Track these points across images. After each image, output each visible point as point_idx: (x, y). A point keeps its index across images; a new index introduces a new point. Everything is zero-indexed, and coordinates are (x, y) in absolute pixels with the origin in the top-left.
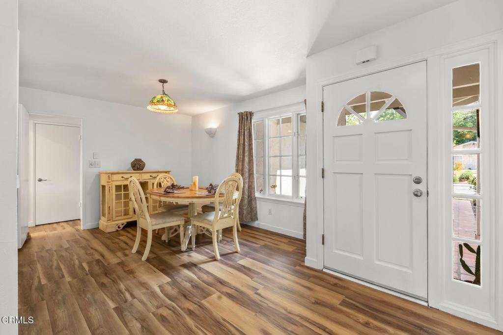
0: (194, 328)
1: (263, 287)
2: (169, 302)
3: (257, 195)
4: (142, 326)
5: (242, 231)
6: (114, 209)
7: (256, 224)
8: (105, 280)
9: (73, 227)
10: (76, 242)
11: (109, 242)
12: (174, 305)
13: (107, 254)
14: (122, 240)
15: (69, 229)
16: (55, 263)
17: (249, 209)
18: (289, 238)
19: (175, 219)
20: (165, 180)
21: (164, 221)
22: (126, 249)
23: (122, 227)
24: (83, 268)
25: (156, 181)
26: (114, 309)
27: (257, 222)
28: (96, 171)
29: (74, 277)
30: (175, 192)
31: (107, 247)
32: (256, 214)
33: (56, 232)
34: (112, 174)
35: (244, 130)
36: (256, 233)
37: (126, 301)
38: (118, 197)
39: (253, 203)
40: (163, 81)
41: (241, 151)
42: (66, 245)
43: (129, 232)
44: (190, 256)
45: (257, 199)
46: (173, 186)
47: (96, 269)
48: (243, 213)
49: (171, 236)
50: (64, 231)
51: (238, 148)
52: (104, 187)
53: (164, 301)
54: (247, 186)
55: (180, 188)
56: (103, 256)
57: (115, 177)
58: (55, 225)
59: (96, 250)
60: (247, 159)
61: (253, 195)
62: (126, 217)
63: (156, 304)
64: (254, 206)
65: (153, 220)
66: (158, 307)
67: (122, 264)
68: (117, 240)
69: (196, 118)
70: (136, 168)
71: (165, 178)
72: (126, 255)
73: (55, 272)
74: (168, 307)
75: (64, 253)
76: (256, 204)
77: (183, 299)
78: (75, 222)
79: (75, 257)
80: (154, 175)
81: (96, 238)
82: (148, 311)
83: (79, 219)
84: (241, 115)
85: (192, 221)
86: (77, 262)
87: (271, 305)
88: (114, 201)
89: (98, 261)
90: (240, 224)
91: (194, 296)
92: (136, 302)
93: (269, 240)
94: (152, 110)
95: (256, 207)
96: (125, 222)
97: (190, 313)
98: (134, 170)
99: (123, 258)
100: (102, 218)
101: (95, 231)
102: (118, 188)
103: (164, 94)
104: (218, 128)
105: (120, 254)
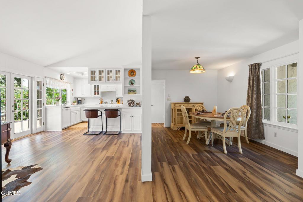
0: (204, 173)
1: (250, 173)
2: (195, 161)
3: (264, 121)
4: (184, 165)
5: (249, 144)
6: (176, 120)
7: (263, 142)
8: (172, 146)
9: (162, 125)
10: (163, 131)
11: (174, 134)
12: (198, 163)
13: (173, 138)
14: (179, 134)
15: (160, 126)
16: (156, 137)
17: (257, 131)
18: (290, 156)
19: (202, 127)
20: (200, 108)
21: (197, 127)
22: (180, 138)
23: (180, 128)
24: (165, 140)
25: (195, 108)
26: (175, 156)
27: (264, 140)
28: (169, 102)
29: (162, 143)
30: (203, 114)
31: (173, 135)
32: (263, 134)
33: (156, 126)
34: (176, 104)
35: (253, 76)
36: (262, 148)
37: (179, 155)
38: (178, 114)
39: (261, 126)
40: (197, 58)
41: (251, 91)
42: (160, 132)
43: (182, 132)
44: (210, 148)
45: (264, 124)
46: (203, 111)
47: (169, 142)
48: (252, 132)
49: (201, 136)
50: (159, 126)
51: (249, 89)
52: (172, 109)
53: (193, 160)
54: (254, 114)
55: (207, 112)
56: (172, 138)
57: (177, 105)
58: (156, 124)
59: (169, 136)
60: (255, 96)
61: (260, 121)
62: (181, 124)
63: (190, 160)
64: (262, 129)
65: (191, 126)
66: (190, 161)
67: (178, 143)
68: (177, 134)
69: (220, 71)
70: (186, 101)
71: (200, 107)
72: (180, 140)
73: (157, 139)
74: (195, 163)
75: (159, 134)
76: (263, 128)
77: (202, 162)
78: (162, 124)
79: (162, 136)
80: (194, 105)
81: (169, 131)
82: (187, 161)
83: (163, 123)
84: (251, 67)
85: (212, 130)
86: (163, 138)
87: (251, 181)
88: (176, 116)
89: (170, 139)
90: (248, 139)
91: (207, 163)
92: (182, 157)
93: (271, 154)
94: (193, 73)
95: (263, 130)
96: (181, 126)
97: (204, 168)
98: (185, 102)
99: (179, 141)
100: (172, 123)
101: (169, 128)
102: (178, 110)
103: (198, 64)
104: (234, 76)
105: (178, 139)
